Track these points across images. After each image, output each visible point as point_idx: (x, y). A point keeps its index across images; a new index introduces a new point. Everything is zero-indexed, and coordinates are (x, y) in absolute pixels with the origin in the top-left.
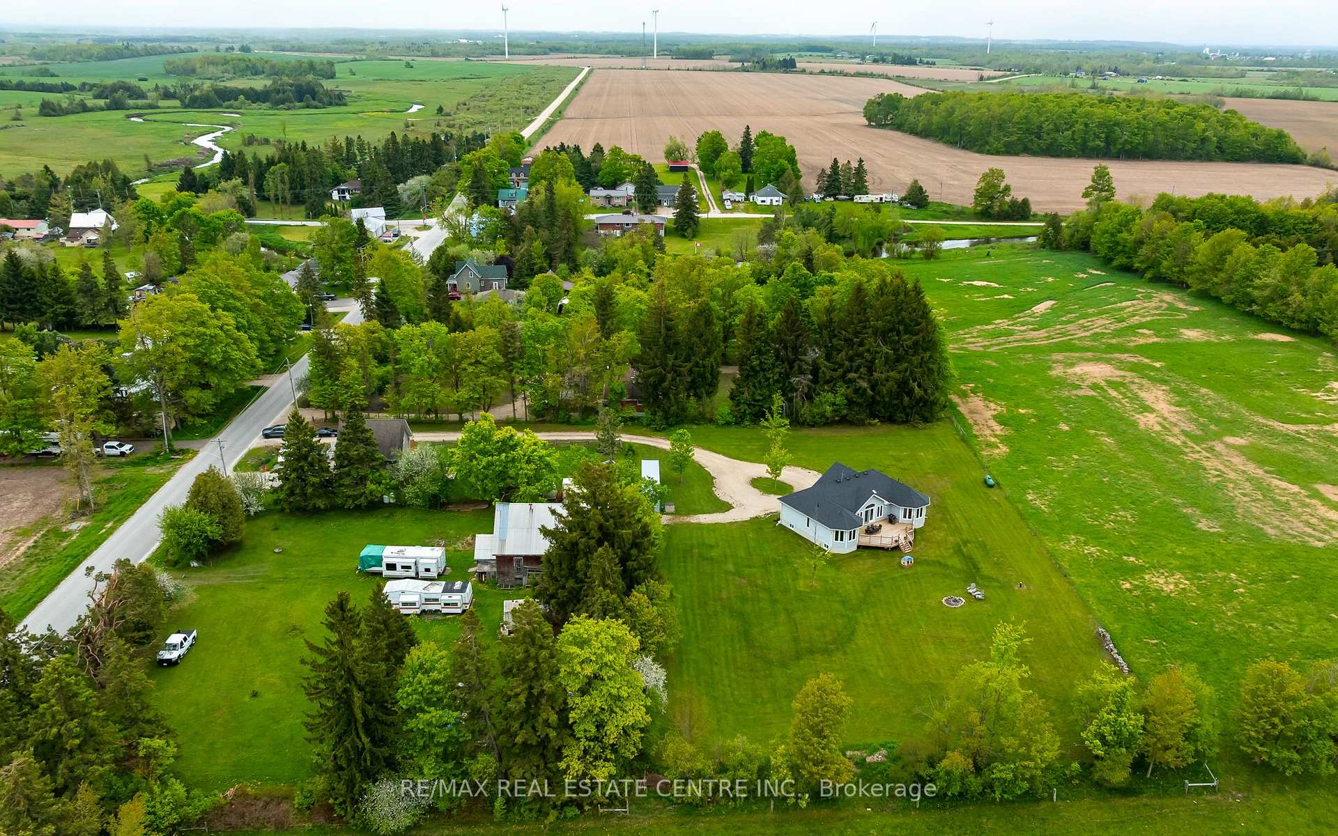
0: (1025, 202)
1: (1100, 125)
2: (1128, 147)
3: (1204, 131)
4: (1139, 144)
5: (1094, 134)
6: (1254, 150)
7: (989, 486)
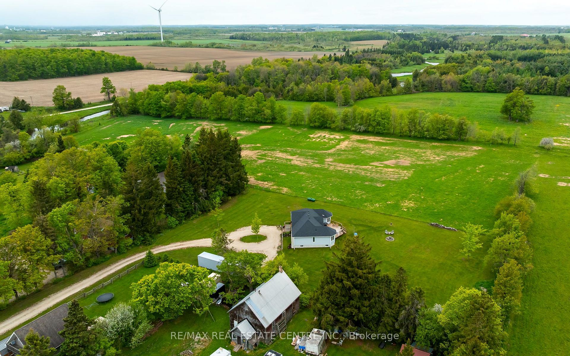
0: (78, 99)
1: (63, 62)
2: (79, 70)
3: (106, 59)
4: (82, 68)
5: (61, 66)
6: (127, 66)
7: (313, 201)
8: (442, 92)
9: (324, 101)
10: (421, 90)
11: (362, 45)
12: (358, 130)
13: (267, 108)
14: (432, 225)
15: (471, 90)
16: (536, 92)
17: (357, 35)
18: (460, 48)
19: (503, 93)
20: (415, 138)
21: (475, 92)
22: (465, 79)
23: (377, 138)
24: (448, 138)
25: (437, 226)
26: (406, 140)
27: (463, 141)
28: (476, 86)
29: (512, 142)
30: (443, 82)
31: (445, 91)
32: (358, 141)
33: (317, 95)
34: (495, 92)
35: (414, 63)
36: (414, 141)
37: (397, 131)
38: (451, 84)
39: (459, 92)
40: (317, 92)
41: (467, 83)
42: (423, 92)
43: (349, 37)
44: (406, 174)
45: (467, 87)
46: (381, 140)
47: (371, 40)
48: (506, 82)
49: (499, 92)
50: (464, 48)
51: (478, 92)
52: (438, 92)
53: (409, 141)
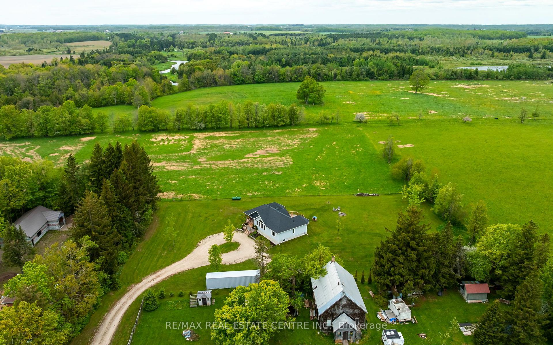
7: (239, 199)
8: (217, 86)
9: (114, 105)
10: (198, 86)
11: (82, 46)
12: (198, 128)
13: (83, 118)
14: (358, 195)
15: (243, 82)
16: (296, 80)
17: (70, 36)
18: (186, 45)
19: (271, 82)
20: (257, 128)
21: (246, 84)
22: (236, 73)
23: (220, 133)
24: (285, 124)
25: (363, 195)
26: (249, 132)
27: (297, 125)
28: (247, 79)
29: (335, 121)
30: (216, 77)
31: (220, 86)
32: (207, 138)
33: (105, 99)
34: (263, 82)
35: (159, 62)
36: (257, 131)
37: (236, 124)
38: (225, 79)
39: (233, 85)
40: (104, 96)
41: (238, 76)
42: (200, 87)
43: (62, 38)
44: (288, 160)
45: (239, 80)
46: (227, 135)
47: (88, 41)
48: (270, 73)
49: (267, 82)
50: (190, 46)
51: (249, 83)
52: (214, 86)
53: (252, 132)
